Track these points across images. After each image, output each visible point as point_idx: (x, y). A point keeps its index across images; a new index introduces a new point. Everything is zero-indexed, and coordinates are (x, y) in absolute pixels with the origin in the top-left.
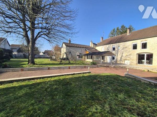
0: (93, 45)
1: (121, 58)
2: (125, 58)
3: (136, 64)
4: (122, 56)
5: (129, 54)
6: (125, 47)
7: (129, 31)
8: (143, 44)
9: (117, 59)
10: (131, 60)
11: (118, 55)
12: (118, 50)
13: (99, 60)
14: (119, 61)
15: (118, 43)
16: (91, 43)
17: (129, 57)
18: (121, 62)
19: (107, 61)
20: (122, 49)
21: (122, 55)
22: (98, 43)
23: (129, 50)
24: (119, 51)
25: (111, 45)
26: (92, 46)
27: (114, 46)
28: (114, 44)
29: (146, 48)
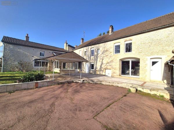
0: (67, 47)
1: (101, 66)
2: (106, 67)
3: (120, 75)
4: (102, 64)
5: (111, 60)
6: (105, 49)
7: (111, 29)
8: (127, 44)
9: (96, 68)
10: (113, 70)
11: (98, 62)
12: (97, 54)
13: (74, 69)
14: (98, 71)
15: (97, 45)
16: (65, 44)
17: (110, 64)
18: (101, 73)
19: (85, 70)
20: (102, 54)
21: (102, 61)
22: (76, 46)
23: (110, 55)
24: (99, 55)
25: (90, 47)
26: (67, 50)
27: (92, 49)
28: (92, 46)
29: (131, 51)
